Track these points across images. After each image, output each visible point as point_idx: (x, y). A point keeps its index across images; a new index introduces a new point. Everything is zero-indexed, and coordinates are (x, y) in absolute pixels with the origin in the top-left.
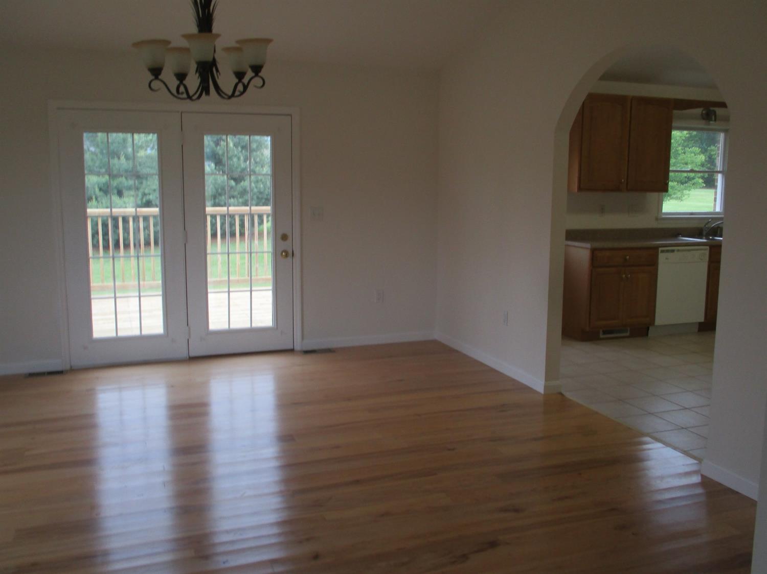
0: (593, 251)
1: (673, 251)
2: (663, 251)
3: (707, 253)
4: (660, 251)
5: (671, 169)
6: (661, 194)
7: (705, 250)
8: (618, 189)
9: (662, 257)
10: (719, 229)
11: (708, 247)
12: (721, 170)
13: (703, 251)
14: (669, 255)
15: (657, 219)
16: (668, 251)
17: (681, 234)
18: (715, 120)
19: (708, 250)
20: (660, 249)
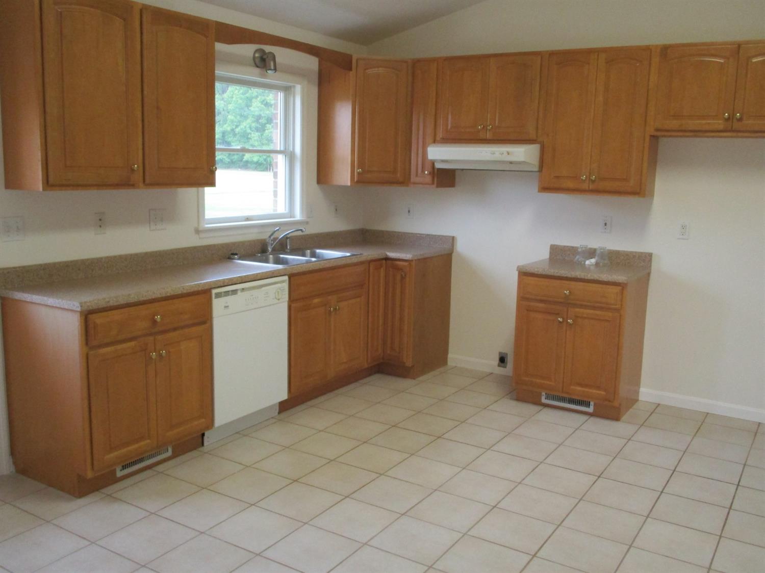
0: (87, 316)
1: (234, 292)
2: (218, 295)
3: (286, 286)
4: (213, 296)
5: (217, 146)
6: (200, 189)
7: (283, 282)
8: (126, 184)
9: (218, 305)
10: (288, 241)
11: (286, 278)
12: (282, 149)
13: (279, 285)
14: (230, 299)
15: (197, 231)
16: (227, 294)
17: (236, 254)
18: (275, 69)
19: (287, 282)
20: (214, 291)
